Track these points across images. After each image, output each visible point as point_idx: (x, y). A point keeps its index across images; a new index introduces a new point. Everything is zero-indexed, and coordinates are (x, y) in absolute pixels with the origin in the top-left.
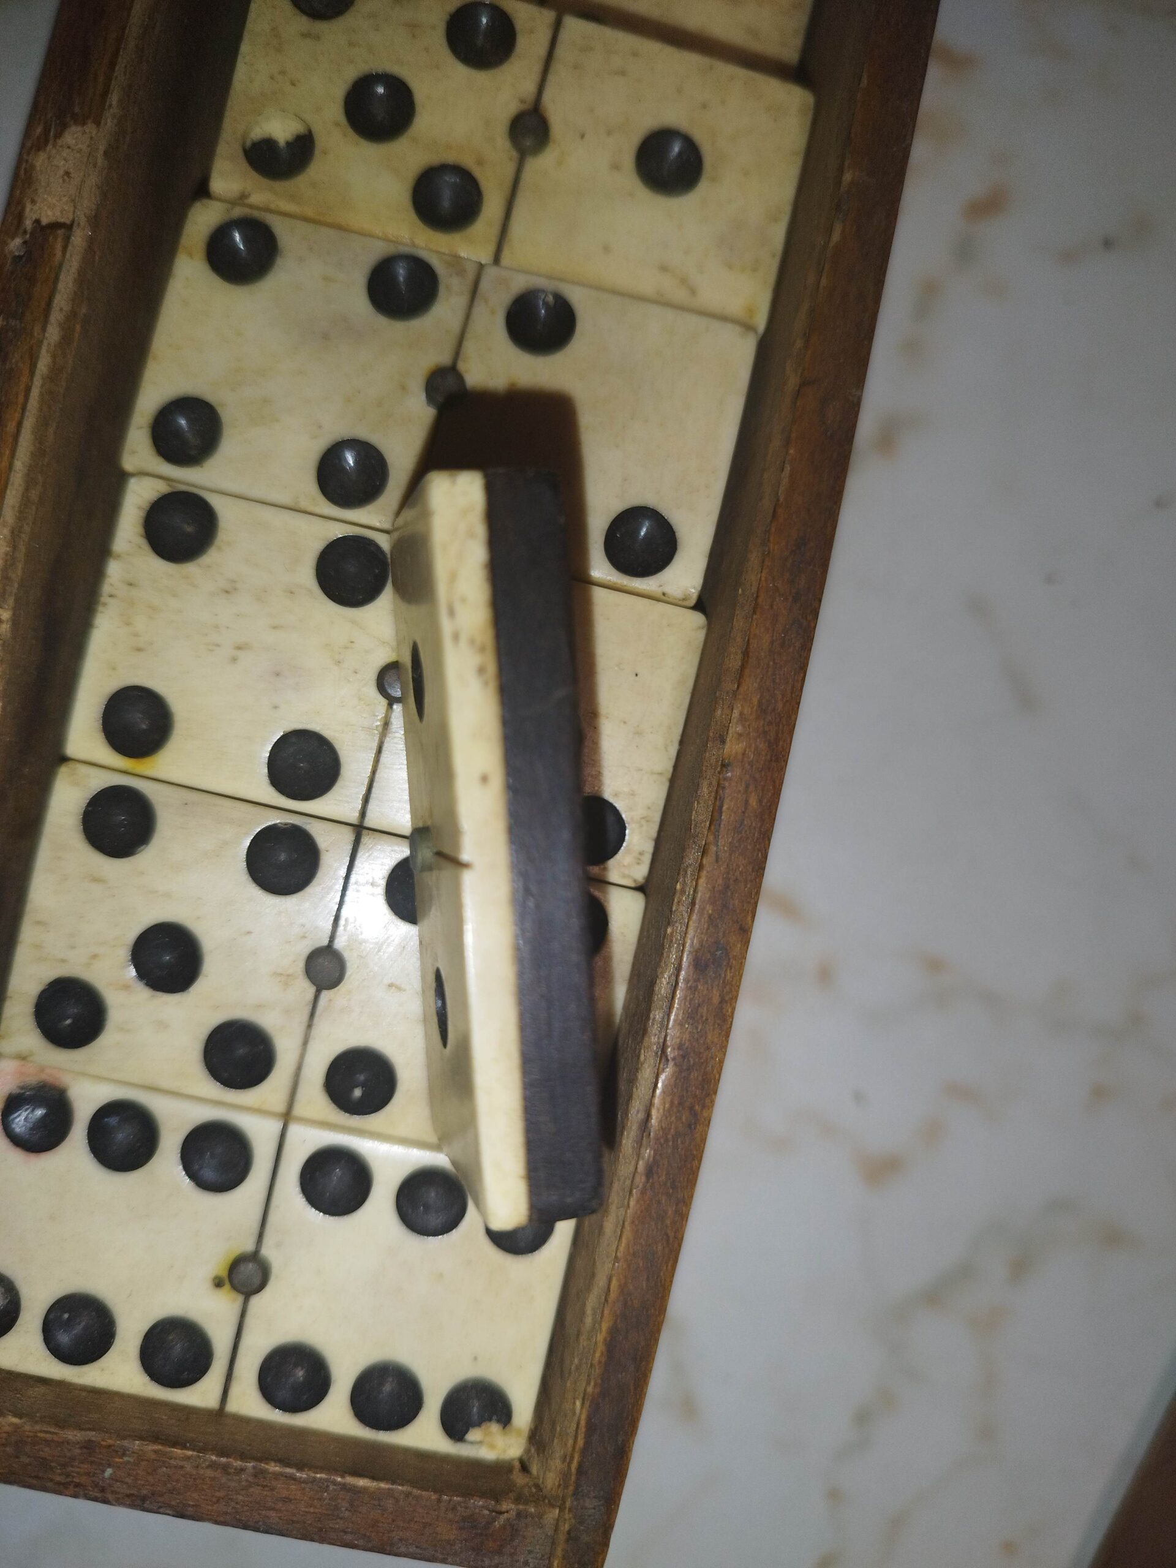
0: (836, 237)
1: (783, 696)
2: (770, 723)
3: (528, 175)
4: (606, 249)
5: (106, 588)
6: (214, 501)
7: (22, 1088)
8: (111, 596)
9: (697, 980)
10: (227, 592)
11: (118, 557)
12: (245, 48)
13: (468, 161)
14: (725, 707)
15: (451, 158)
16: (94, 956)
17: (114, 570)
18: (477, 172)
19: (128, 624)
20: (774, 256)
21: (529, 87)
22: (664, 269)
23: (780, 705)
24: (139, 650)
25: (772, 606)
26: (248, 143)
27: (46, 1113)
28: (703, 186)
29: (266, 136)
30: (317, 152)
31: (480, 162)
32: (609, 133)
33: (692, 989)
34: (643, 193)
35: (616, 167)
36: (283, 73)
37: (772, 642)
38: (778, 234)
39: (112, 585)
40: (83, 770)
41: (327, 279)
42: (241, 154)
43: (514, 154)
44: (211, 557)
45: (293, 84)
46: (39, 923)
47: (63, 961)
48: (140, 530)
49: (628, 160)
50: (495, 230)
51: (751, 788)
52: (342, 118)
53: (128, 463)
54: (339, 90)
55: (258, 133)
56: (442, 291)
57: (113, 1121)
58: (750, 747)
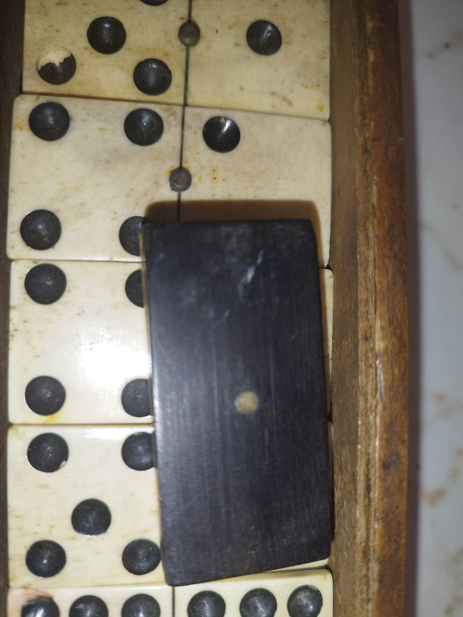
0: (371, 57)
1: (400, 311)
2: (396, 328)
3: (192, 58)
4: (242, 89)
5: (12, 327)
6: (62, 266)
7: (27, 602)
8: (15, 330)
9: (386, 475)
10: (79, 314)
11: (14, 308)
12: (27, 17)
13: (159, 56)
14: (364, 320)
15: (150, 56)
16: (52, 527)
17: (14, 315)
18: (165, 60)
19: (29, 343)
20: (326, 77)
21: (184, 11)
22: (273, 94)
23: (399, 317)
24: (38, 356)
25: (384, 265)
26: (39, 68)
27: (45, 611)
28: (284, 47)
29: (48, 62)
30: (78, 65)
31: (166, 55)
32: (230, 28)
33: (383, 479)
34: (254, 56)
35: (237, 45)
36: (50, 26)
37: (388, 284)
38: (326, 65)
39: (14, 324)
40: (21, 429)
41: (101, 129)
42: (37, 74)
43: (184, 47)
44: (66, 297)
45: (58, 31)
46: (17, 517)
47: (35, 533)
48: (24, 290)
49: (243, 41)
50: (182, 89)
51: (394, 365)
52: (88, 45)
53: (11, 253)
54: (84, 31)
55: (43, 62)
56: (166, 126)
57: (81, 606)
58: (389, 343)
